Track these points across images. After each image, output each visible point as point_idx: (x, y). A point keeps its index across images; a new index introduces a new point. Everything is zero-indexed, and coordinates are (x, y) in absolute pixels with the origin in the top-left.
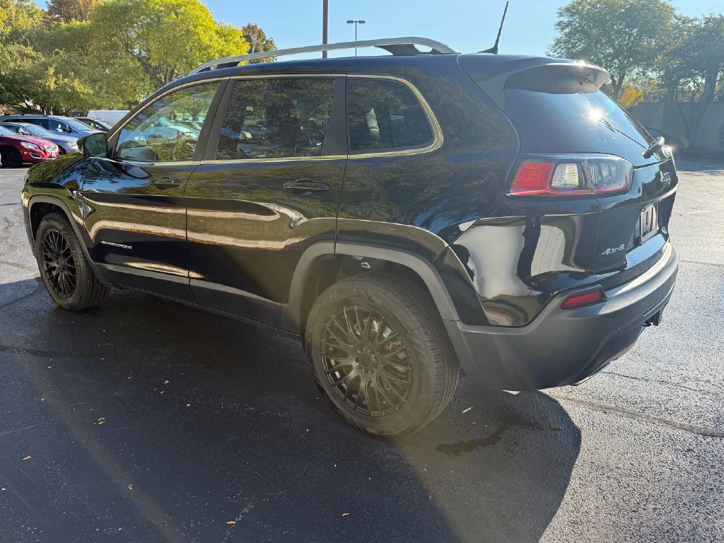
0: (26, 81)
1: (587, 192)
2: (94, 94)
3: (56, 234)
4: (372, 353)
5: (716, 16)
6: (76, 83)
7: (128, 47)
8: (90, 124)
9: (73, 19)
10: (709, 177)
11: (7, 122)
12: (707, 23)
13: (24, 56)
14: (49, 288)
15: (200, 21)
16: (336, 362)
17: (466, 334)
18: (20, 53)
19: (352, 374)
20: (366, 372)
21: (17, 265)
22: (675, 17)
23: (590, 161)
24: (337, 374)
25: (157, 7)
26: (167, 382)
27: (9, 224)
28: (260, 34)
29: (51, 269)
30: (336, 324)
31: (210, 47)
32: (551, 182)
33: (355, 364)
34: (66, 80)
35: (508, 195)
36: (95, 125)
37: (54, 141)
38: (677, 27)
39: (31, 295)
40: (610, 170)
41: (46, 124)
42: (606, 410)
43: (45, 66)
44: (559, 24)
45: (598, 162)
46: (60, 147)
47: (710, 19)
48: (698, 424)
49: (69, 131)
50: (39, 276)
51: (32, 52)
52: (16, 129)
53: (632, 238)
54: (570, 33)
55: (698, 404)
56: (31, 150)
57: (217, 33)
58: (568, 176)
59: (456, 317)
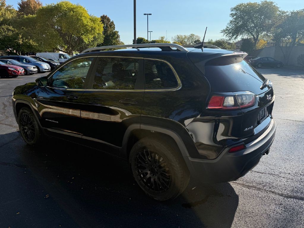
0: (10, 40)
1: (238, 107)
2: (38, 46)
3: (26, 115)
4: (155, 168)
5: (295, 11)
6: (31, 41)
7: (53, 26)
8: (37, 59)
9: (29, 14)
10: (293, 79)
11: (2, 59)
12: (292, 14)
13: (9, 30)
14: (24, 137)
15: (83, 14)
16: (141, 171)
17: (192, 162)
18: (7, 29)
19: (148, 176)
20: (153, 175)
21: (10, 125)
22: (279, 11)
23: (238, 95)
24: (142, 175)
25: (65, 9)
26: (73, 178)
27: (5, 106)
28: (108, 20)
29: (24, 129)
30: (141, 155)
31: (87, 25)
32: (223, 104)
33: (149, 172)
34: (27, 40)
35: (207, 108)
36: (39, 59)
37: (22, 67)
38: (279, 15)
39: (16, 139)
40: (246, 98)
41: (19, 59)
42: (249, 187)
43: (18, 34)
44: (231, 14)
45: (241, 95)
46: (24, 69)
47: (293, 13)
48: (285, 193)
49: (28, 62)
50: (19, 130)
51: (12, 28)
52: (6, 62)
53: (256, 122)
54: (236, 18)
55: (285, 184)
56: (12, 71)
57: (90, 19)
58: (230, 101)
59: (188, 155)
